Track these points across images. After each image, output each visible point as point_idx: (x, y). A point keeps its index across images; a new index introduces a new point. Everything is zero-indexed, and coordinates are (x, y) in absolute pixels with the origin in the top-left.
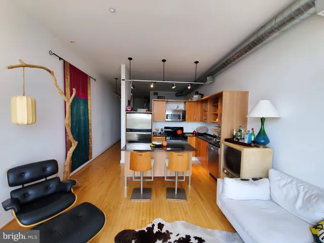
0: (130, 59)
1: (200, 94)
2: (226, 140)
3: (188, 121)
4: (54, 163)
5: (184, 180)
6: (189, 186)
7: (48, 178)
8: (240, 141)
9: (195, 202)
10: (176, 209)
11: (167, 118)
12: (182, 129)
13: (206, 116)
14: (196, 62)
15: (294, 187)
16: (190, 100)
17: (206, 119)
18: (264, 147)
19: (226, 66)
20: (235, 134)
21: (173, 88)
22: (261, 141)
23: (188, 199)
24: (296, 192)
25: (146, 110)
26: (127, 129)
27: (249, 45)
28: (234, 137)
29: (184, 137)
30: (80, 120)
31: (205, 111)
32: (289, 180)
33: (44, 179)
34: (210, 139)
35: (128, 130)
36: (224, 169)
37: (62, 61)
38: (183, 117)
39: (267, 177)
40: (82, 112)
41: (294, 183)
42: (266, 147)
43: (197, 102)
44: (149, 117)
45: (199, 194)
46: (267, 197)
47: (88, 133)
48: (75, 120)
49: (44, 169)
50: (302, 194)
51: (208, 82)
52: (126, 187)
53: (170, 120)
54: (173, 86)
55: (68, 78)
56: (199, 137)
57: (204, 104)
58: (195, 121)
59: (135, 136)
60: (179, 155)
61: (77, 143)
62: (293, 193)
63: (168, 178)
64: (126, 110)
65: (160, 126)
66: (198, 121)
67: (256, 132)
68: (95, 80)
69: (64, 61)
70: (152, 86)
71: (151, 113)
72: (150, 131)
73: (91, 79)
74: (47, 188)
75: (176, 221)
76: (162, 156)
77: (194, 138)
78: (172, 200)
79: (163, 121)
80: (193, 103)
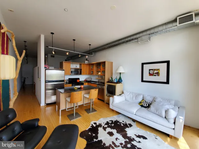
2: (108, 82)
3: (83, 75)
11: (72, 73)
12: (79, 79)
13: (93, 71)
14: (90, 45)
16: (83, 63)
18: (121, 83)
22: (120, 81)
26: (46, 81)
28: (110, 80)
31: (92, 69)
36: (107, 95)
39: (123, 93)
41: (131, 93)
45: (100, 108)
46: (124, 100)
52: (60, 117)
53: (74, 74)
56: (89, 82)
58: (86, 74)
62: (132, 96)
64: (45, 68)
67: (118, 78)
70: (67, 54)
71: (64, 70)
77: (86, 83)
79: (69, 75)
80: (85, 65)
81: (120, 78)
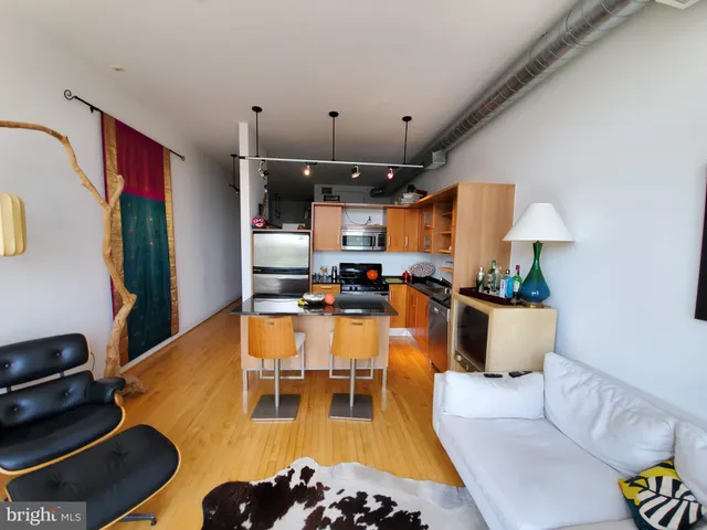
0: (257, 109)
1: (419, 192)
2: (463, 291)
3: (391, 251)
4: (78, 341)
5: (371, 378)
6: (384, 389)
7: (67, 373)
8: (491, 293)
9: (388, 424)
10: (347, 437)
11: (345, 244)
12: (378, 267)
13: (428, 239)
14: (407, 119)
15: (593, 391)
16: (396, 204)
17: (428, 247)
18: (537, 307)
19: (470, 127)
20: (480, 278)
21: (355, 176)
22: (532, 292)
23: (375, 418)
24: (596, 403)
25: (297, 225)
26: (254, 268)
27: (514, 78)
28: (478, 283)
29: (381, 284)
30: (146, 249)
31: (427, 228)
32: (584, 378)
33: (57, 376)
34: (438, 291)
35: (257, 270)
36: (457, 354)
37: (96, 113)
38: (379, 241)
39: (541, 370)
40: (150, 230)
41: (594, 383)
42: (543, 307)
43: (412, 208)
44: (302, 241)
46: (536, 412)
47: (169, 276)
48: (133, 247)
49: (55, 354)
50: (608, 406)
51: (435, 164)
54: (354, 171)
55: (111, 152)
56: (416, 285)
57: (425, 214)
58: (407, 249)
59: (273, 282)
60: (354, 324)
61: (134, 297)
63: (336, 372)
64: (254, 227)
65: (330, 262)
66: (413, 251)
67: (525, 273)
68: (182, 158)
69: (102, 112)
70: (307, 173)
71: (309, 234)
72: (306, 271)
73: (172, 155)
74: (63, 395)
75: (343, 464)
76: (322, 327)
77: (404, 288)
78: (342, 420)
79: (335, 251)
80: (403, 210)
81: (536, 276)
